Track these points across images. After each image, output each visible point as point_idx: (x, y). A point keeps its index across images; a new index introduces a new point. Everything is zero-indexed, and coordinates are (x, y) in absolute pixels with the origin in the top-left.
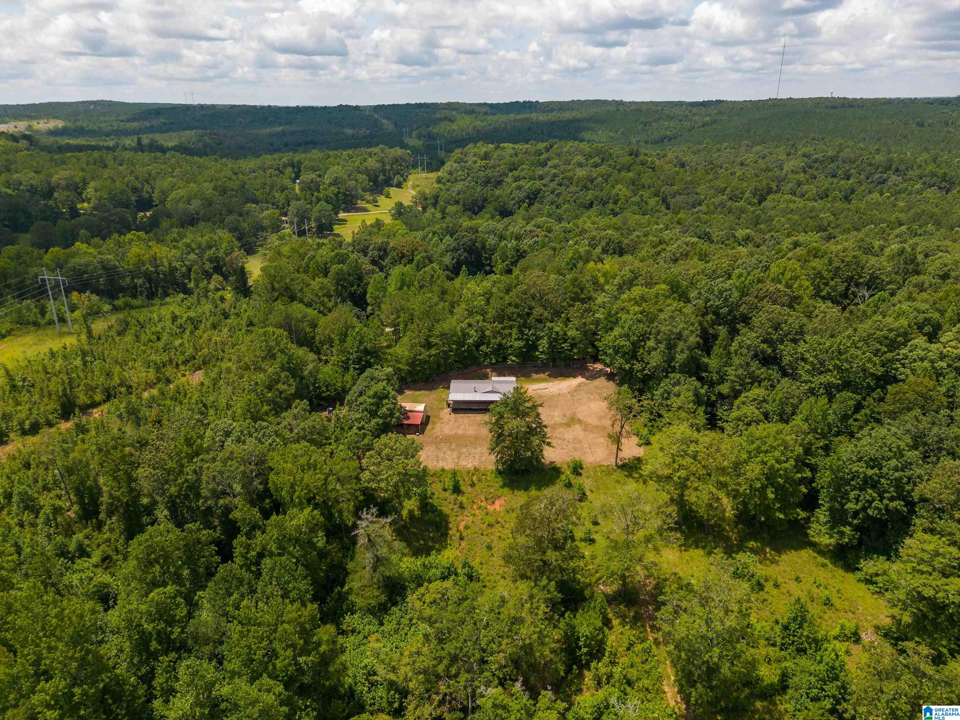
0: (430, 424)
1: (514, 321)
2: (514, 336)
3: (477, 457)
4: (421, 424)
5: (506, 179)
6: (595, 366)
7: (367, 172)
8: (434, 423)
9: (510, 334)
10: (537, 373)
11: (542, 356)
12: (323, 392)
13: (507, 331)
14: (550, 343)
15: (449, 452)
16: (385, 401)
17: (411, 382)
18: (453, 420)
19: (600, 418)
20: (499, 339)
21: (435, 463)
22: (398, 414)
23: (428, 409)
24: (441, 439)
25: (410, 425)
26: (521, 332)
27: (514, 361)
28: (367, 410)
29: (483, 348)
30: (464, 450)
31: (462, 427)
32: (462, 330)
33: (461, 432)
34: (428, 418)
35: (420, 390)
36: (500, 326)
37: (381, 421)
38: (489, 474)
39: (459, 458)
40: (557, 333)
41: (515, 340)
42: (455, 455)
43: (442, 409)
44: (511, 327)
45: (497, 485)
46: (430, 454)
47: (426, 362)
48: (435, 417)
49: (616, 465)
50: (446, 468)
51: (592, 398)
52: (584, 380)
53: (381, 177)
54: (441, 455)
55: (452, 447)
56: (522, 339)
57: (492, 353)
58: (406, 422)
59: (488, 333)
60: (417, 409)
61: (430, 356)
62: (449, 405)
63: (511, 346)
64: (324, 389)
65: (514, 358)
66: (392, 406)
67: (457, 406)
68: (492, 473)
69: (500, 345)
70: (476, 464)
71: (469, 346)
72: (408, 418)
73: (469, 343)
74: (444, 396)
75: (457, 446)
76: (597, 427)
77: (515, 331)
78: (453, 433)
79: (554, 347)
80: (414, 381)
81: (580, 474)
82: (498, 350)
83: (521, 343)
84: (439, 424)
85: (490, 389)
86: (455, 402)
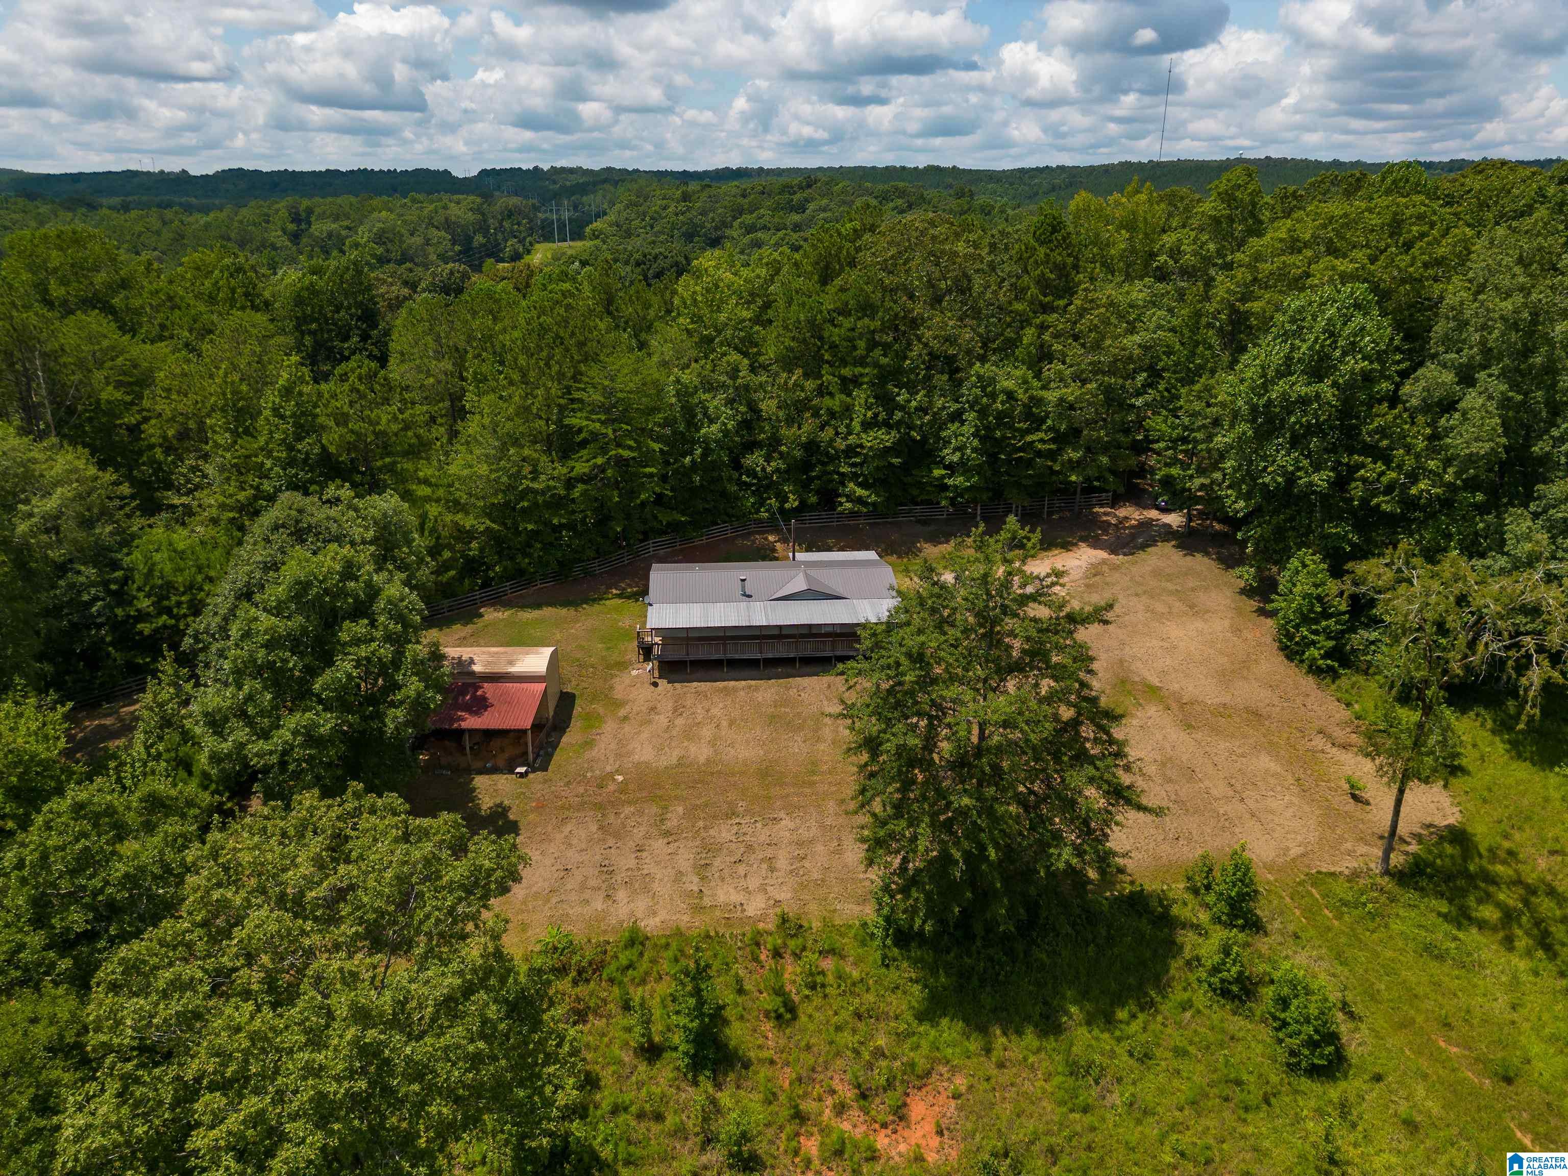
0: (576, 724)
1: (861, 362)
2: (860, 413)
3: (782, 863)
4: (537, 726)
5: (728, 232)
6: (1122, 512)
7: (448, 225)
8: (593, 720)
9: (848, 409)
10: (934, 540)
11: (958, 480)
12: (142, 616)
13: (835, 402)
14: (985, 436)
15: (659, 844)
16: (349, 630)
17: (506, 577)
18: (667, 706)
19: (1225, 677)
20: (809, 425)
21: (598, 904)
22: (413, 686)
23: (566, 670)
24: (623, 789)
25: (489, 734)
26: (886, 401)
27: (860, 501)
28: (258, 671)
29: (755, 460)
30: (724, 832)
31: (707, 732)
32: (683, 393)
33: (701, 752)
34: (566, 701)
35: (538, 606)
36: (810, 385)
37: (327, 723)
38: (848, 944)
39: (701, 869)
40: (1010, 395)
41: (867, 426)
42: (685, 858)
43: (623, 666)
44: (848, 385)
45: (897, 1004)
46: (573, 856)
47: (558, 503)
48: (594, 698)
49: (1387, 872)
50: (651, 925)
51: (1160, 608)
52: (1102, 554)
53: (479, 239)
54: (625, 861)
55: (672, 823)
56: (887, 425)
57: (787, 474)
58: (471, 722)
59: (768, 406)
60: (516, 669)
61: (570, 483)
62: (646, 651)
63: (851, 451)
64: (144, 603)
65: (860, 492)
66: (386, 652)
67: (677, 654)
68: (865, 937)
69: (811, 446)
70: (784, 895)
71: (707, 452)
72: (480, 705)
73: (706, 441)
74: (626, 623)
75: (691, 813)
76: (1223, 711)
77: (860, 396)
78: (672, 757)
79: (999, 444)
80: (519, 577)
81: (1255, 926)
82: (805, 466)
83: (885, 438)
84: (609, 727)
85: (799, 584)
86: (672, 636)
